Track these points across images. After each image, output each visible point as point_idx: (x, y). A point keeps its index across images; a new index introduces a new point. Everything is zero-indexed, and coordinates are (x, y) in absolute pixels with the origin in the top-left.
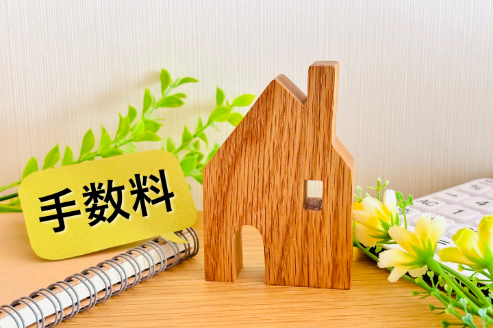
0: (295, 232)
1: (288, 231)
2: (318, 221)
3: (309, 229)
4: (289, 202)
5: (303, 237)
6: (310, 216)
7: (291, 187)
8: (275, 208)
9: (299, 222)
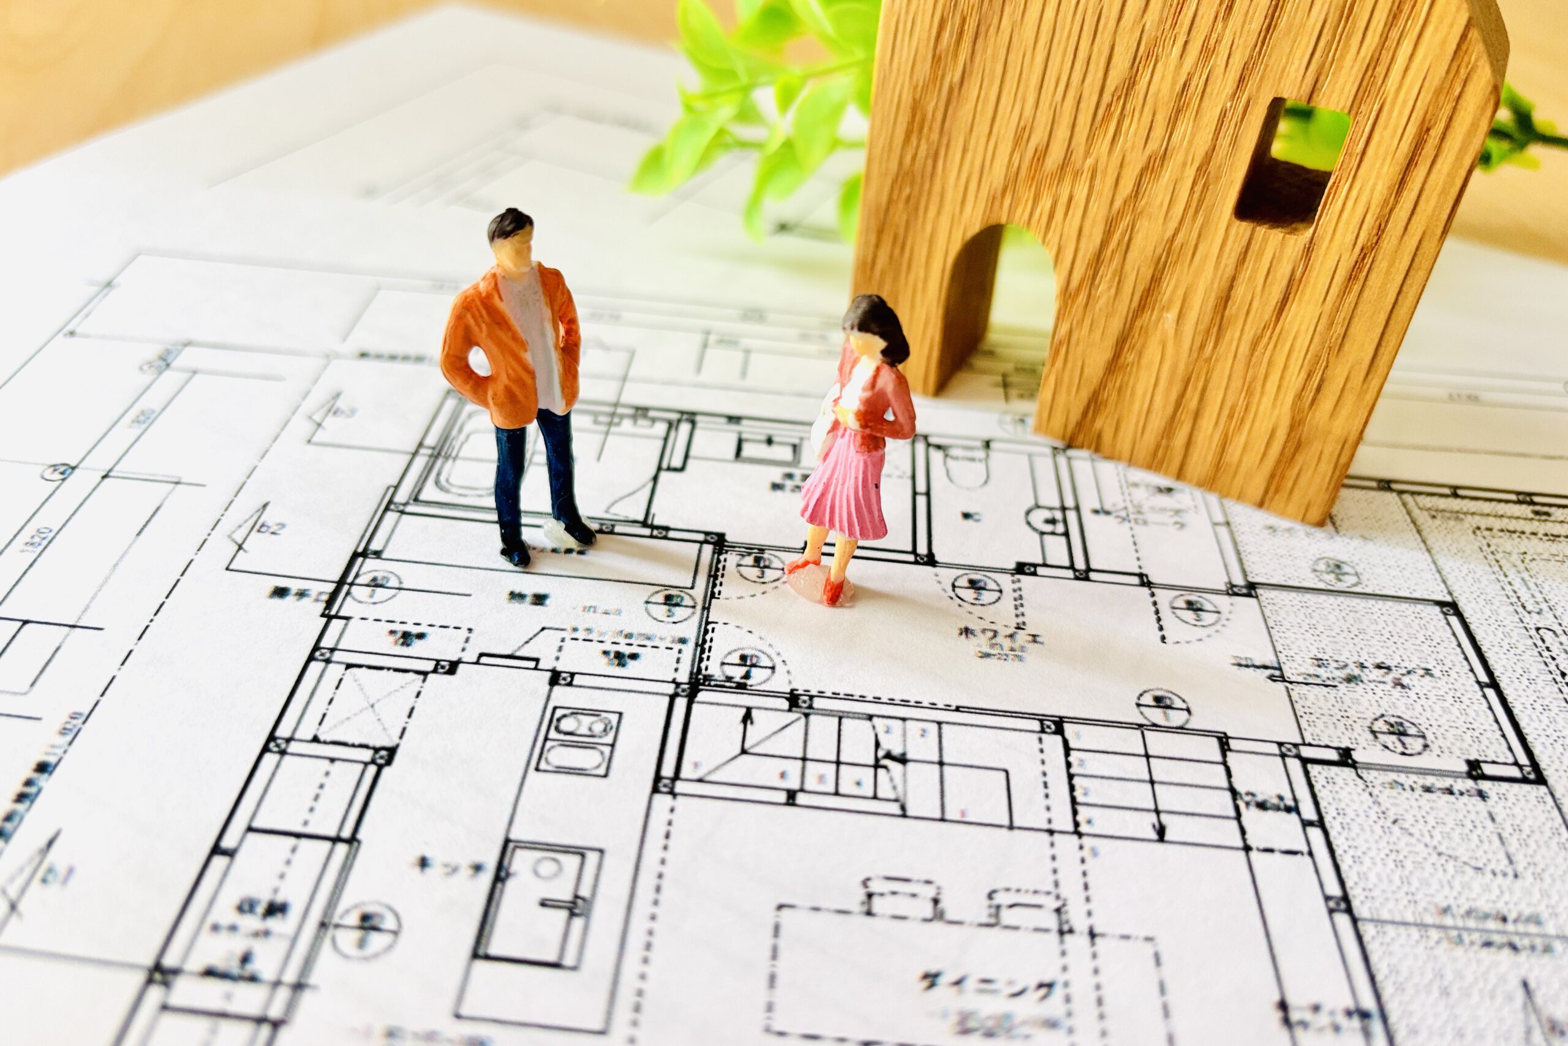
0: (1180, 292)
1: (1156, 280)
2: (1283, 271)
3: (1240, 292)
4: (1191, 173)
5: (1207, 319)
6: (1255, 246)
7: (1211, 115)
8: (1127, 186)
9: (1205, 258)
